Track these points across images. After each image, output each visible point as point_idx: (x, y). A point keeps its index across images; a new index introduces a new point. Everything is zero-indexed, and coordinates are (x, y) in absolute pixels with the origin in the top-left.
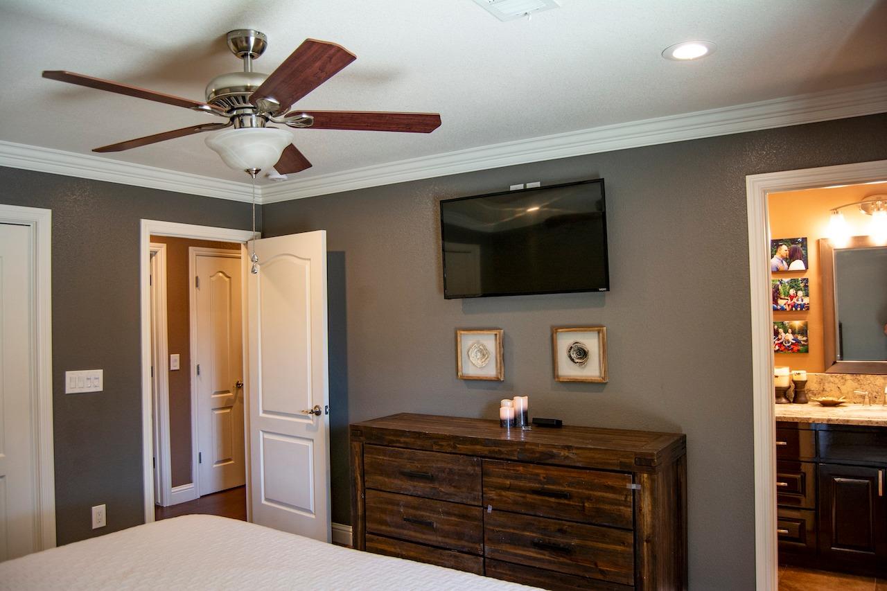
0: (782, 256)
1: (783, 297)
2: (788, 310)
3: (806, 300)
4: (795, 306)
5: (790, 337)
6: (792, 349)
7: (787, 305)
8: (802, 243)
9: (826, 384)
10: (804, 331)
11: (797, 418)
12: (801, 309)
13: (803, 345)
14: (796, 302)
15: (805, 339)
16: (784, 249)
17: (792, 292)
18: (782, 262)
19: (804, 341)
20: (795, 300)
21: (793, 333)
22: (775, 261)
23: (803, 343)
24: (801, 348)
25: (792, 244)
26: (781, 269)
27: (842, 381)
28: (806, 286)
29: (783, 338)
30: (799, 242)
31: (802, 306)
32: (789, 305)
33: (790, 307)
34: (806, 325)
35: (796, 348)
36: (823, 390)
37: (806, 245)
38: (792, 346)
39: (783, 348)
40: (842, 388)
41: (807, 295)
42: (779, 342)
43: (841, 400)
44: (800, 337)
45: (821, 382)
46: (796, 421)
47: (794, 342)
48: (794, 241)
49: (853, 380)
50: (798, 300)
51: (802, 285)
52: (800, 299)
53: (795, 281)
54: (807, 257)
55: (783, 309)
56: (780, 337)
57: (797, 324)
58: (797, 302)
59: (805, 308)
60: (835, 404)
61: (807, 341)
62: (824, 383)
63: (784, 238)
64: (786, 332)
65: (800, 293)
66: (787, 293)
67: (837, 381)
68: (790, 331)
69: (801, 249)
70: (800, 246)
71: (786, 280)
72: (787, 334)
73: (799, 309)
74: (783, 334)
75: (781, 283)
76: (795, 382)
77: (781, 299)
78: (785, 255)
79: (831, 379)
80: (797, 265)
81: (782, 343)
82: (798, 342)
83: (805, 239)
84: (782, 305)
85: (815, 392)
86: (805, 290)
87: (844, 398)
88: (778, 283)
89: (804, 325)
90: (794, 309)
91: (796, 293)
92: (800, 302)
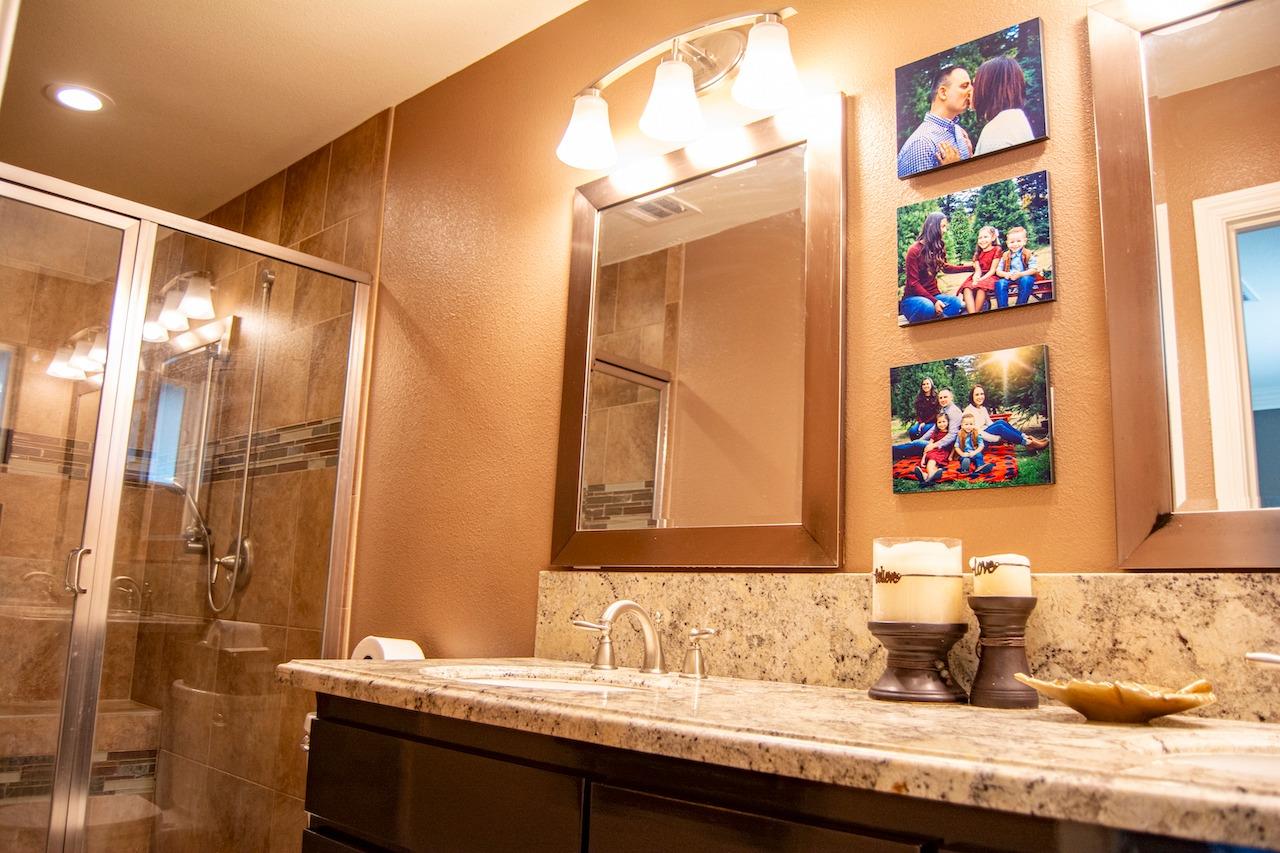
0: (951, 110)
1: (953, 262)
2: (972, 310)
3: (1041, 261)
4: (998, 290)
5: (979, 419)
6: (987, 472)
7: (968, 293)
8: (1021, 43)
9: (1127, 621)
10: (1033, 392)
11: (820, 757)
12: (1022, 304)
13: (1032, 451)
14: (1000, 273)
15: (1036, 421)
16: (958, 85)
17: (987, 236)
18: (952, 132)
19: (1033, 432)
20: (997, 266)
21: (992, 403)
22: (929, 135)
23: (1028, 439)
24: (1021, 462)
25: (986, 55)
26: (950, 156)
27: (1197, 606)
28: (1040, 204)
29: (953, 429)
30: (1010, 45)
31: (1025, 287)
32: (975, 292)
33: (981, 295)
34: (1043, 363)
35: (1002, 465)
36: (1115, 650)
37: (1037, 45)
38: (988, 460)
39: (953, 467)
40: (1197, 638)
41: (1044, 239)
42: (940, 444)
43: (1184, 694)
44: (1017, 419)
45: (1101, 613)
46: (815, 773)
47: (996, 438)
48: (990, 45)
49: (1251, 601)
50: (1008, 267)
51: (1023, 203)
52: (1017, 262)
53: (998, 190)
54: (1040, 90)
55: (955, 313)
56: (942, 423)
57: (1007, 362)
58: (1006, 275)
59: (1039, 293)
60: (1147, 715)
61: (1044, 430)
62: (1117, 617)
63: (955, 44)
64: (964, 400)
65: (1017, 237)
66: (968, 247)
67: (1174, 606)
68: (979, 394)
69: (1018, 65)
70: (1012, 55)
71: (965, 192)
72: (970, 409)
73: (1012, 301)
74: (953, 411)
75: (948, 210)
76: (980, 606)
77: (949, 270)
78: (960, 105)
79: (1150, 599)
80: (1008, 127)
81: (949, 447)
82: (1008, 438)
83: (1032, 28)
84: (952, 294)
85: (1079, 658)
86: (1035, 220)
87: (1197, 690)
88: (938, 212)
89: (1032, 363)
90: (994, 304)
91: (1003, 237)
92: (1016, 273)
